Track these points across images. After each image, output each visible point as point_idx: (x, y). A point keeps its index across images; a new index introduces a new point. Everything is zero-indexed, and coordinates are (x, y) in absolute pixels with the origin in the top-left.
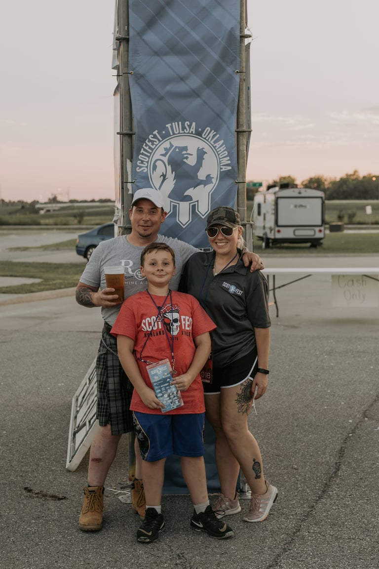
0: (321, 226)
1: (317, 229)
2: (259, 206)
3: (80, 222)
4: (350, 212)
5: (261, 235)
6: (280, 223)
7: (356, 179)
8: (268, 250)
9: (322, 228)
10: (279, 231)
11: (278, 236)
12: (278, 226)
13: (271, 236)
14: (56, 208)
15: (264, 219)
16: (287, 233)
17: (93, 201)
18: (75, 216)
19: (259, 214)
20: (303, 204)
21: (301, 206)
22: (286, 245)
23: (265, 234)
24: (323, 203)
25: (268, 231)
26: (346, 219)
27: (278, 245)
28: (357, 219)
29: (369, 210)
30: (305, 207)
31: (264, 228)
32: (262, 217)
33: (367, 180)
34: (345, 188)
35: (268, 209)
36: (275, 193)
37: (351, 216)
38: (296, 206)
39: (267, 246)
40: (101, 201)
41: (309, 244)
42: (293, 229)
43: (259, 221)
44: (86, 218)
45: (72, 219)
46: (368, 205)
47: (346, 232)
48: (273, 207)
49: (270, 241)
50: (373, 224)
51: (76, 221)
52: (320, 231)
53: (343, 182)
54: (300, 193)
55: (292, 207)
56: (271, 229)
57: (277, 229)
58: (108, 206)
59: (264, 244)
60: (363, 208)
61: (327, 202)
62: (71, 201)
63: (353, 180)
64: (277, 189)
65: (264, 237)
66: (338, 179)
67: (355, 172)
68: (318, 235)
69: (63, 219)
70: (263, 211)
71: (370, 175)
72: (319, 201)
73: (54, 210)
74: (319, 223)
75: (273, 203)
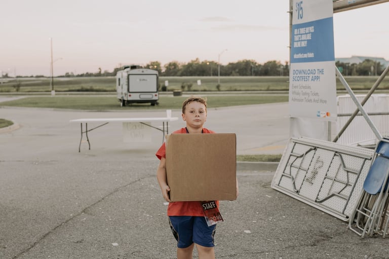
0: (156, 92)
1: (154, 94)
2: (119, 79)
3: (17, 90)
4: (189, 84)
5: (120, 98)
6: (130, 91)
7: (198, 64)
8: (124, 107)
9: (157, 94)
10: (130, 96)
11: (130, 99)
12: (129, 92)
13: (125, 99)
14: (6, 81)
15: (122, 88)
16: (135, 97)
17: (32, 77)
18: (14, 86)
19: (119, 85)
20: (146, 79)
21: (144, 80)
22: (134, 104)
23: (123, 97)
24: (157, 78)
25: (124, 95)
26: (186, 88)
27: (130, 104)
28: (193, 88)
29: (199, 82)
30: (146, 80)
31: (122, 93)
32: (121, 87)
33: (204, 64)
34: (191, 69)
35: (124, 82)
36: (127, 72)
37: (190, 86)
38: (140, 80)
39: (124, 105)
40: (37, 77)
41: (150, 104)
42: (140, 94)
43: (119, 89)
44: (21, 88)
45: (13, 88)
46: (199, 79)
47: (183, 96)
48: (127, 80)
49: (126, 102)
50: (202, 91)
51: (15, 90)
52: (156, 95)
53: (190, 65)
54: (143, 72)
55: (138, 80)
56: (126, 94)
57: (129, 94)
58: (40, 80)
59: (122, 104)
60: (196, 81)
61: (160, 78)
62: (17, 77)
63: (196, 64)
64: (129, 69)
65: (122, 99)
66: (187, 64)
67: (197, 59)
68: (155, 98)
69: (7, 89)
70: (121, 83)
71: (206, 61)
72: (155, 77)
73: (4, 83)
74: (156, 91)
75: (126, 78)
